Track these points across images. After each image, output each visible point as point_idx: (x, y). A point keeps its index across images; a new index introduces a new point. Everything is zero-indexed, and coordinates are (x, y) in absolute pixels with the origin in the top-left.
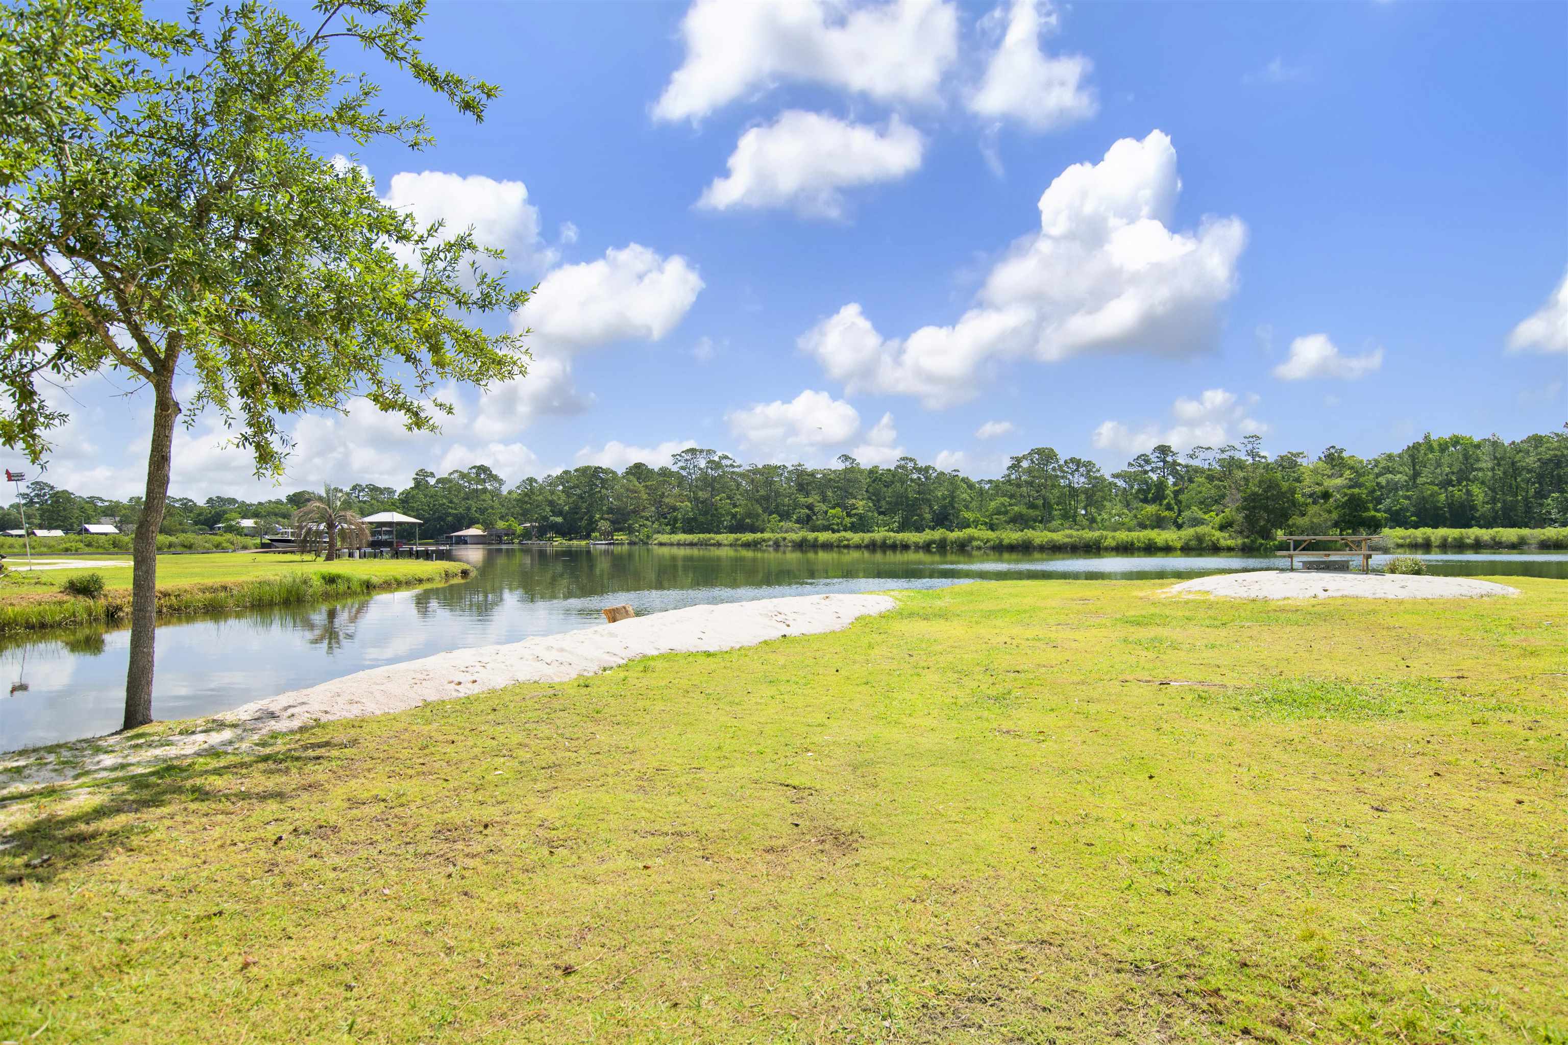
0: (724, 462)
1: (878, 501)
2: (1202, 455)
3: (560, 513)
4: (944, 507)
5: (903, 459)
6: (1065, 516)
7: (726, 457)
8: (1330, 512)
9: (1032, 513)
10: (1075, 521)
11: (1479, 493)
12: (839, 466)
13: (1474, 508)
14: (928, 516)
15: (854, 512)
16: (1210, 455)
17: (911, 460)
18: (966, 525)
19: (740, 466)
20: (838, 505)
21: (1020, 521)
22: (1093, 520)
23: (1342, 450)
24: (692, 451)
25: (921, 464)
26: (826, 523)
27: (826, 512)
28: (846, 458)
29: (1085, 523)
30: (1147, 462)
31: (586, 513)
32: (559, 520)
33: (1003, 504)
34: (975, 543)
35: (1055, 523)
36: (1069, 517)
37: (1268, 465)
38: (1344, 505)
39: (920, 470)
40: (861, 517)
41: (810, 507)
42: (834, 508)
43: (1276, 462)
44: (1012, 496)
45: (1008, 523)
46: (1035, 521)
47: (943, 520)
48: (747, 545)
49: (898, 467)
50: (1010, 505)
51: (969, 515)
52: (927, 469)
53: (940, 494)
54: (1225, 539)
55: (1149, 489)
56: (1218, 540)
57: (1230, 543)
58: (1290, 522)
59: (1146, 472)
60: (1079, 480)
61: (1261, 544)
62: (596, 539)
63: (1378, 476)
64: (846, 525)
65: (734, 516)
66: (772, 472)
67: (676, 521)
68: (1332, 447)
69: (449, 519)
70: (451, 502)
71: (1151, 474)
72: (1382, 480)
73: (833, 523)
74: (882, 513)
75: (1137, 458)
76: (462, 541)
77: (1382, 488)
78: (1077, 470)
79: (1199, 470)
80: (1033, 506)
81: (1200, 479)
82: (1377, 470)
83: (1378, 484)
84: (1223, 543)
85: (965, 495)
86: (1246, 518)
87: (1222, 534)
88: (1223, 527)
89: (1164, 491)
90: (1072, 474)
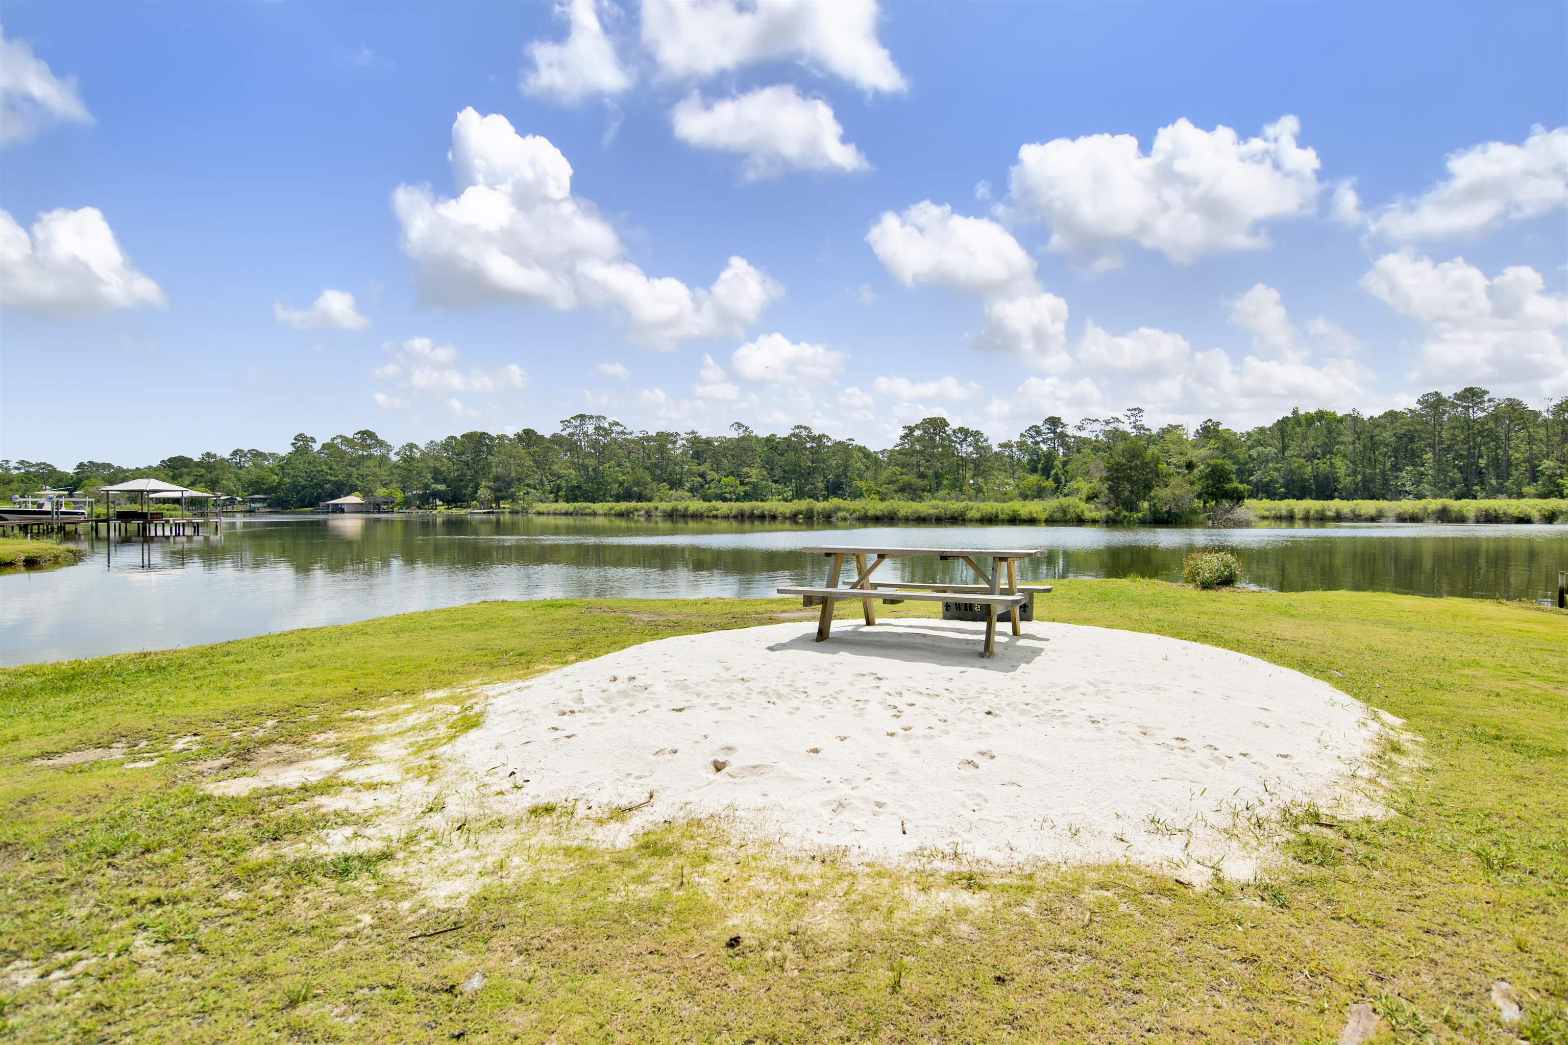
0: (615, 428)
1: (772, 469)
2: (1089, 427)
3: (444, 481)
4: (838, 476)
5: (798, 427)
6: (953, 486)
7: (617, 424)
8: (1192, 483)
9: (921, 483)
10: (961, 490)
11: (1341, 467)
12: (734, 434)
13: (1336, 480)
14: (821, 485)
15: (747, 480)
16: (1097, 427)
17: (805, 428)
18: (857, 495)
19: (631, 434)
20: (732, 473)
21: (909, 491)
22: (979, 490)
23: (1218, 424)
24: (582, 417)
25: (816, 432)
26: (718, 492)
27: (719, 481)
28: (740, 425)
29: (972, 492)
30: (1039, 433)
31: (471, 481)
32: (442, 487)
33: (895, 473)
35: (942, 493)
36: (957, 485)
37: (1151, 436)
38: (1207, 477)
39: (813, 439)
40: (755, 486)
41: (702, 475)
42: (727, 476)
43: (1158, 434)
44: (903, 466)
45: (896, 492)
46: (923, 490)
47: (835, 489)
48: (620, 515)
49: (793, 435)
50: (901, 474)
51: (861, 484)
52: (821, 437)
53: (834, 463)
54: (1090, 511)
55: (1039, 460)
56: (1082, 512)
57: (1095, 515)
58: (1152, 494)
59: (1037, 443)
60: (966, 449)
61: (1125, 517)
62: (475, 507)
63: (1250, 448)
64: (739, 494)
65: (621, 484)
66: (664, 439)
67: (559, 489)
68: (1210, 420)
69: (328, 486)
70: (330, 469)
71: (1042, 445)
72: (1254, 453)
73: (726, 493)
74: (776, 482)
75: (1030, 428)
76: (339, 509)
77: (1254, 460)
78: (965, 440)
79: (1085, 441)
80: (922, 476)
81: (1086, 450)
82: (1249, 443)
83: (1250, 456)
84: (1088, 515)
85: (859, 464)
86: (1110, 489)
87: (1088, 506)
88: (1090, 499)
89: (1053, 461)
90: (961, 444)
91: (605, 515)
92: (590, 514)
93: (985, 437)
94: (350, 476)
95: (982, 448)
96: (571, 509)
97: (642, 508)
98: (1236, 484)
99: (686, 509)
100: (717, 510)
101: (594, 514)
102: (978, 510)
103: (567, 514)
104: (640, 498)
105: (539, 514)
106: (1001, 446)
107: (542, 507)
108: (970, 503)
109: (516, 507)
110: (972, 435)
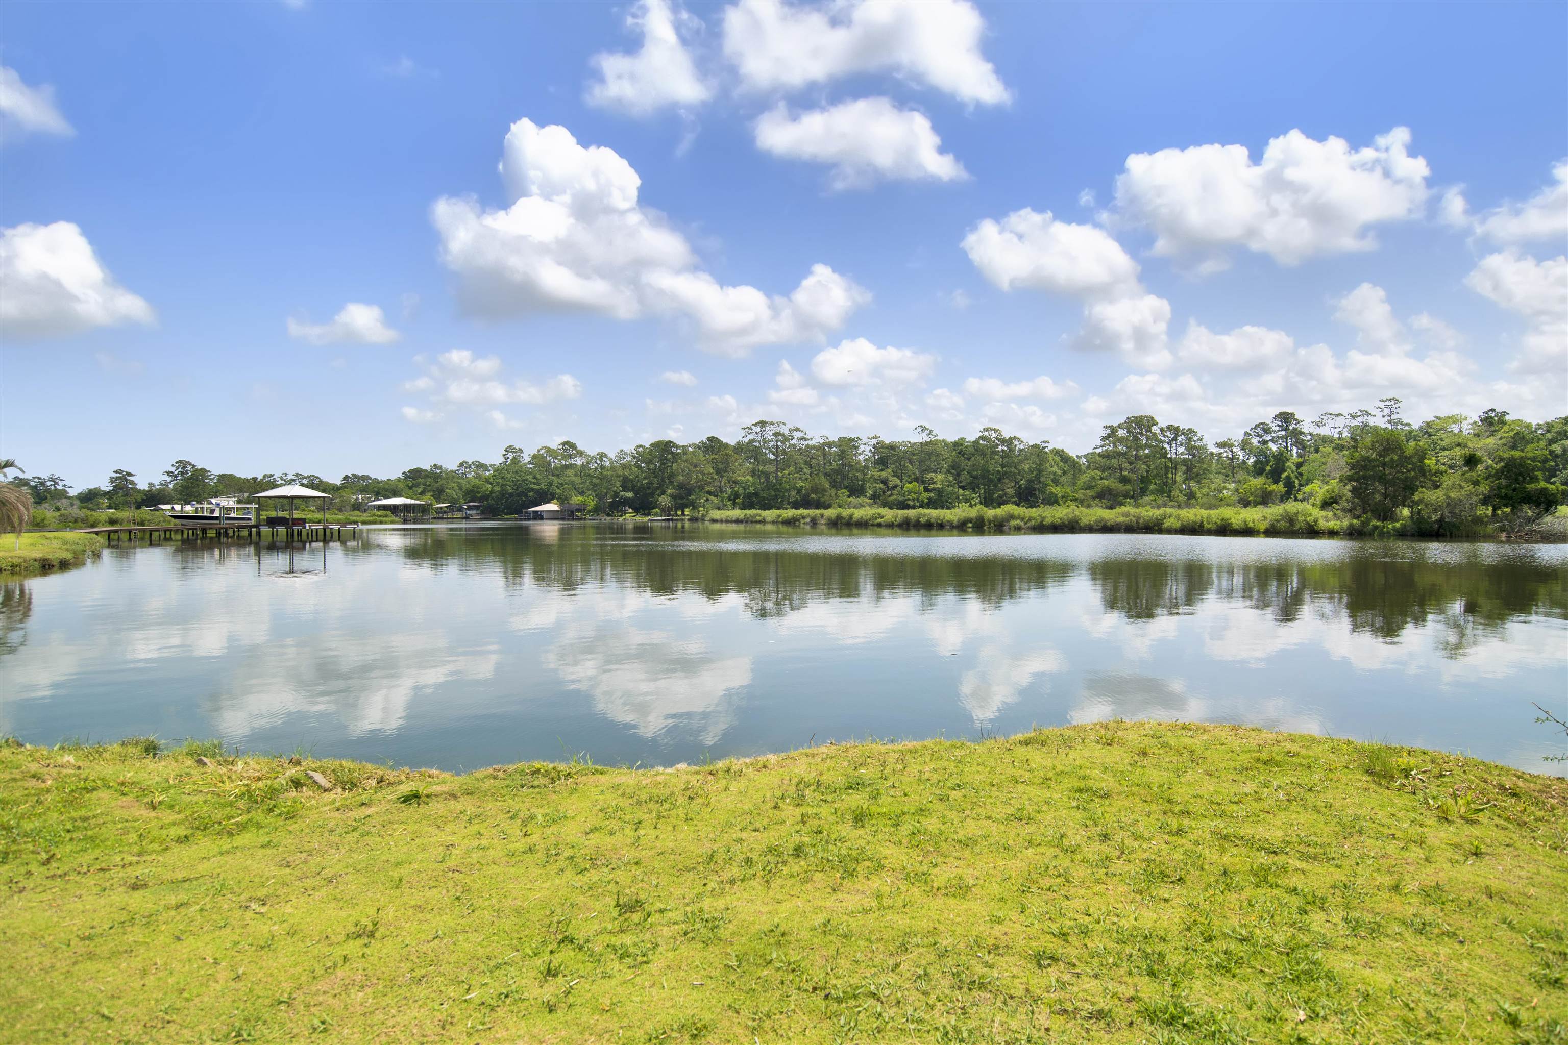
0: (797, 435)
1: (958, 475)
2: (1331, 423)
3: (633, 489)
5: (987, 430)
6: (1160, 492)
7: (797, 430)
8: (1476, 483)
9: (1121, 487)
10: (1169, 496)
12: (918, 438)
14: (1011, 491)
15: (932, 486)
16: (1340, 422)
17: (995, 430)
18: (1052, 501)
19: (812, 439)
20: (916, 480)
21: (1110, 498)
22: (1191, 496)
23: (1504, 414)
24: (762, 424)
25: (1006, 435)
26: (901, 498)
27: (902, 488)
28: (923, 429)
29: (1182, 498)
30: (1267, 431)
31: (658, 488)
32: (630, 495)
33: (1093, 478)
34: (1013, 523)
35: (1146, 499)
36: (1165, 490)
37: (1410, 432)
38: (1499, 474)
39: (1003, 441)
40: (940, 492)
41: (885, 482)
42: (910, 483)
43: (1421, 429)
44: (1103, 470)
45: (1094, 498)
46: (1125, 496)
47: (1027, 496)
49: (982, 438)
50: (1101, 479)
51: (1056, 490)
52: (1011, 439)
53: (1027, 467)
54: (1326, 519)
55: (1268, 462)
56: (1316, 521)
57: (1333, 524)
58: (1416, 497)
59: (1265, 442)
60: (1177, 451)
61: (1376, 527)
62: (656, 515)
63: (1551, 442)
64: (923, 501)
65: (799, 491)
66: (848, 445)
67: (737, 496)
68: (1493, 410)
69: (531, 494)
70: (534, 478)
71: (1271, 445)
72: (1557, 448)
73: (909, 500)
74: (963, 488)
75: (1256, 426)
76: (539, 516)
77: (1557, 456)
78: (1175, 439)
79: (1325, 440)
80: (1124, 480)
81: (1327, 449)
82: (1549, 436)
83: (1551, 452)
84: (1323, 524)
85: (1055, 469)
86: (1354, 491)
87: (1324, 513)
88: (1326, 504)
89: (1284, 462)
90: (1170, 443)
91: (773, 522)
92: (760, 522)
93: (1199, 435)
94: (551, 484)
95: (1195, 447)
96: (742, 517)
97: (809, 515)
98: (1543, 484)
99: (851, 517)
100: (883, 517)
101: (763, 522)
102: (1178, 518)
103: (738, 521)
104: (818, 505)
105: (714, 521)
106: (1220, 445)
107: (716, 514)
108: (1168, 510)
109: (696, 514)
110: (1183, 433)
